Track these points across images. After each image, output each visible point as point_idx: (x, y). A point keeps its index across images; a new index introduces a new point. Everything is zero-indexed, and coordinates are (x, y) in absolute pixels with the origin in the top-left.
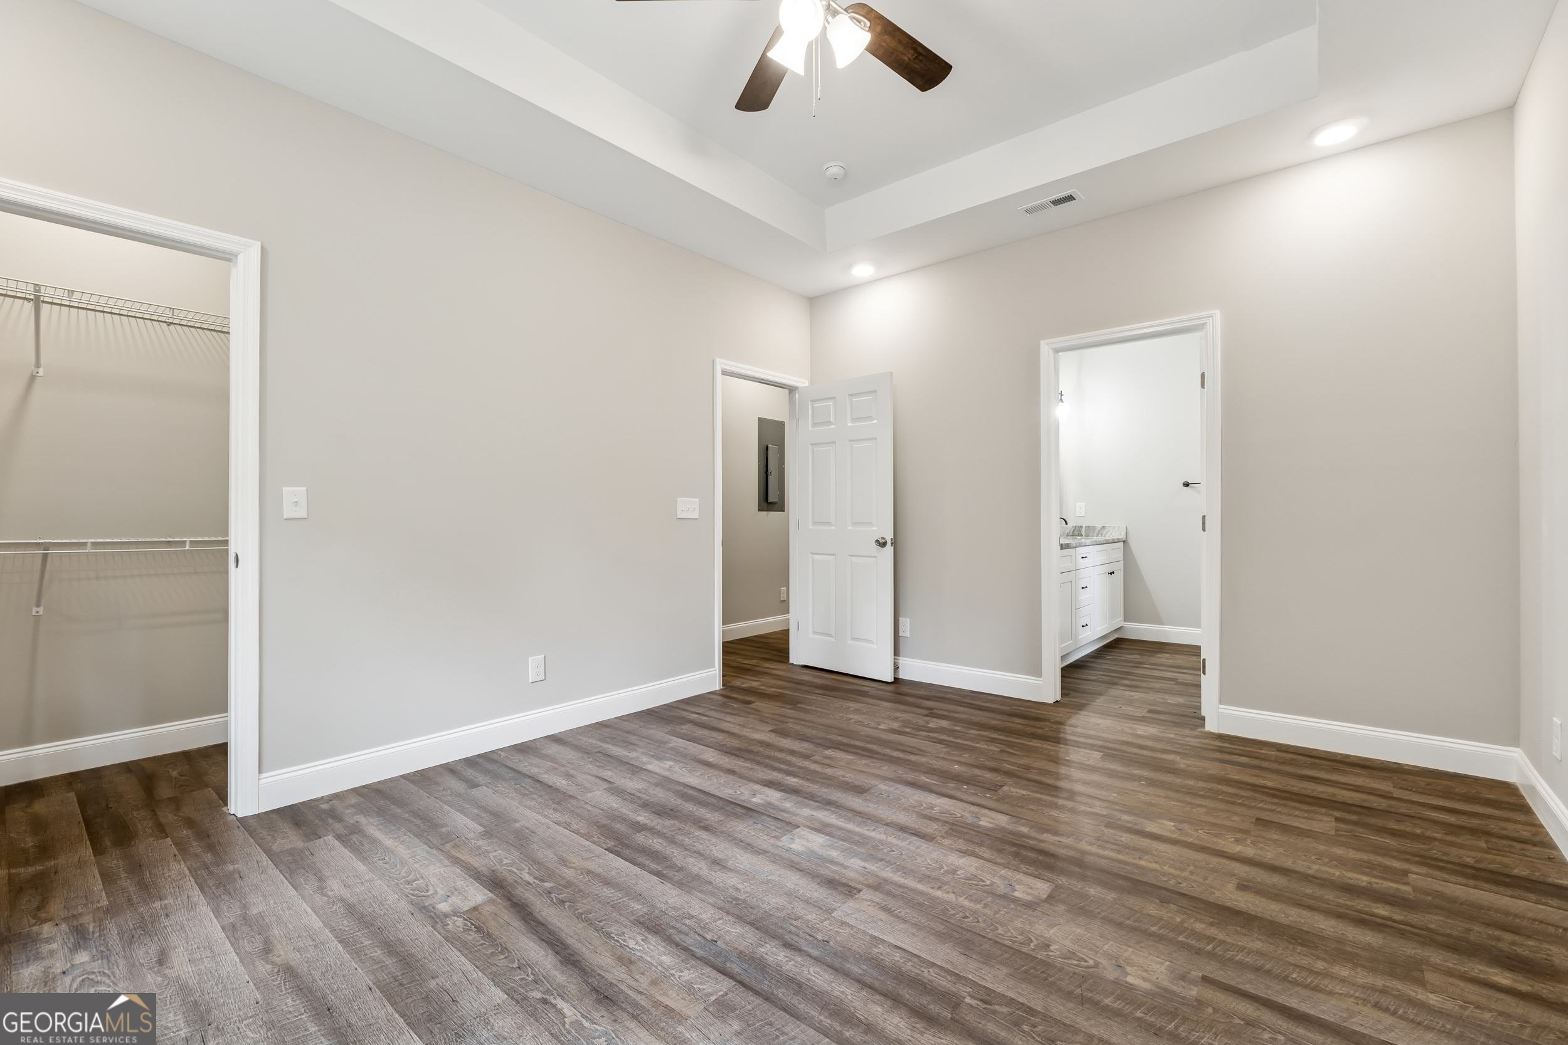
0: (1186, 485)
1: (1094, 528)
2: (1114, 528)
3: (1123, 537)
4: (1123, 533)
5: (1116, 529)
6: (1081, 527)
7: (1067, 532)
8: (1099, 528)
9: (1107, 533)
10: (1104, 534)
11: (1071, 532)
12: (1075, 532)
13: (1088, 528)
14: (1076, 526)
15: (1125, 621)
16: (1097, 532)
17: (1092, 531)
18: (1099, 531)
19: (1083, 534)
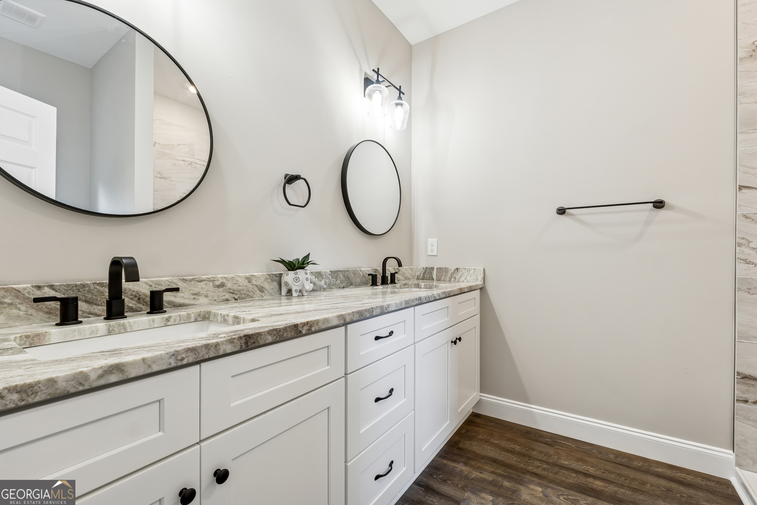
0: (562, 211)
1: (446, 270)
2: (469, 270)
3: (480, 283)
4: (480, 277)
5: (472, 272)
6: (432, 269)
7: (417, 275)
8: (452, 271)
9: (461, 277)
10: (457, 278)
11: (422, 275)
12: (425, 275)
13: (440, 269)
14: (427, 268)
15: (481, 392)
16: (449, 275)
17: (444, 274)
18: (452, 274)
19: (435, 277)
